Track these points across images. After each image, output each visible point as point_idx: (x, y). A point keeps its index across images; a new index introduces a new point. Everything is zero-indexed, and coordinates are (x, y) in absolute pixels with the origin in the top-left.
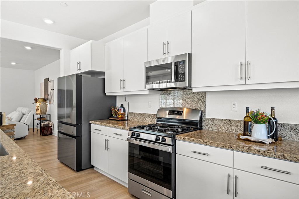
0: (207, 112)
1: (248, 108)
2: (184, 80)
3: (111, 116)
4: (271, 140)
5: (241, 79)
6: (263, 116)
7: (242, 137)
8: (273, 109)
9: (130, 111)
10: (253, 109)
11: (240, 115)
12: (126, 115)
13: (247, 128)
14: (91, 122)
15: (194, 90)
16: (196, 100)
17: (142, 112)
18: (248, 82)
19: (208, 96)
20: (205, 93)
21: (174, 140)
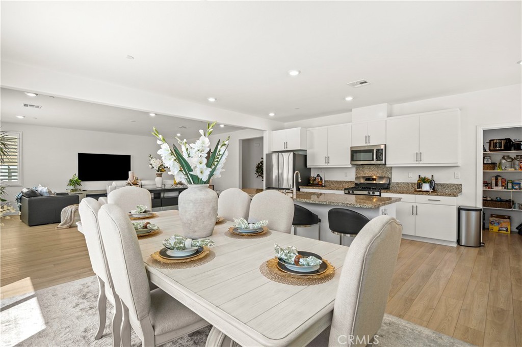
0: (392, 178)
1: (420, 176)
2: (382, 160)
3: (309, 183)
4: (432, 190)
5: (417, 161)
6: (428, 179)
7: (417, 190)
8: (432, 176)
9: (326, 180)
10: (422, 176)
11: (415, 180)
12: (323, 182)
13: (419, 186)
14: (300, 187)
15: (387, 166)
16: (385, 171)
17: (339, 180)
18: (420, 162)
19: (393, 169)
20: (391, 167)
21: (380, 193)
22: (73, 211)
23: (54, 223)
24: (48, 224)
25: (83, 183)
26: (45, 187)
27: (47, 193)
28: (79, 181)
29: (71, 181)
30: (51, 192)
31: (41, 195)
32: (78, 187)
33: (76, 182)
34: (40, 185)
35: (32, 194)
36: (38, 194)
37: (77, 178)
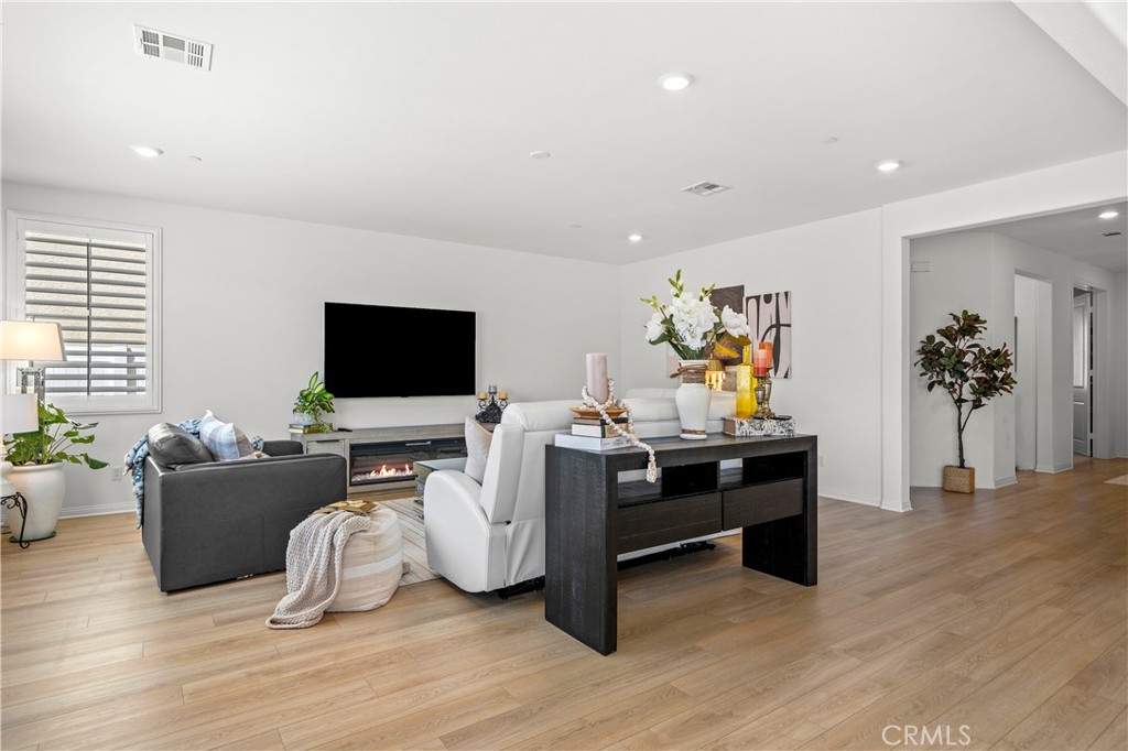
22: (338, 542)
23: (258, 575)
24: (234, 580)
25: (338, 403)
26: (227, 422)
27: (231, 445)
28: (329, 396)
29: (305, 397)
30: (246, 440)
31: (213, 456)
32: (326, 418)
33: (319, 397)
34: (209, 414)
35: (181, 451)
36: (202, 452)
37: (322, 386)
